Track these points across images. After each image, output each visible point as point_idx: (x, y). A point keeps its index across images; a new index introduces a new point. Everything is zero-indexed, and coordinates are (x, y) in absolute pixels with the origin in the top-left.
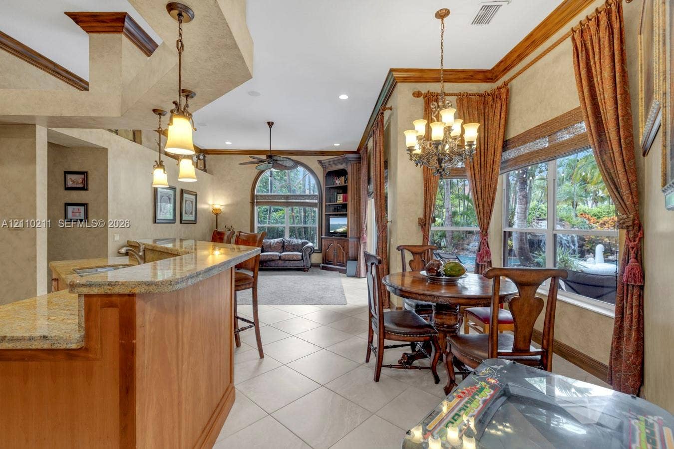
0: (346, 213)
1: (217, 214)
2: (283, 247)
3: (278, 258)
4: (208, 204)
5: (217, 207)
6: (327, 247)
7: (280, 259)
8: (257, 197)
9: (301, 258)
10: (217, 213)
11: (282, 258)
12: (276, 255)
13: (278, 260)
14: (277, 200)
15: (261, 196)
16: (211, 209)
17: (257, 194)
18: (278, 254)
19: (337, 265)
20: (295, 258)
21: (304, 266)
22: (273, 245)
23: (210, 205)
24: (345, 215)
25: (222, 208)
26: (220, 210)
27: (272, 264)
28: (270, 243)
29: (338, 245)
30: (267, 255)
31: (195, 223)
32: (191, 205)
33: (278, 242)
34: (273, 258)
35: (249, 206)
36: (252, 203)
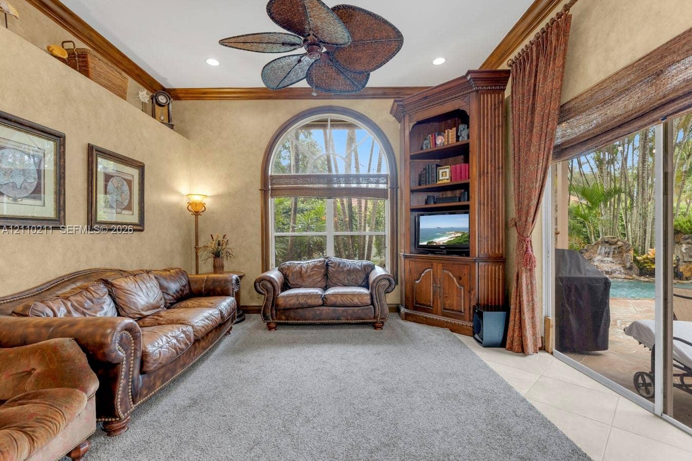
0: (466, 203)
1: (197, 214)
2: (328, 276)
3: (321, 302)
4: (178, 193)
5: (196, 199)
6: (415, 276)
7: (325, 302)
8: (272, 180)
9: (369, 302)
10: (197, 212)
11: (329, 302)
12: (316, 296)
13: (320, 306)
14: (311, 186)
15: (281, 177)
16: (185, 204)
17: (273, 174)
18: (318, 291)
19: (444, 315)
20: (356, 301)
21: (375, 317)
22: (307, 272)
23: (182, 195)
24: (465, 209)
25: (208, 202)
26: (203, 205)
27: (309, 313)
28: (301, 268)
29: (445, 271)
30: (297, 296)
31: (142, 230)
32: (126, 188)
33: (315, 266)
34: (309, 301)
35: (258, 195)
36: (264, 191)
